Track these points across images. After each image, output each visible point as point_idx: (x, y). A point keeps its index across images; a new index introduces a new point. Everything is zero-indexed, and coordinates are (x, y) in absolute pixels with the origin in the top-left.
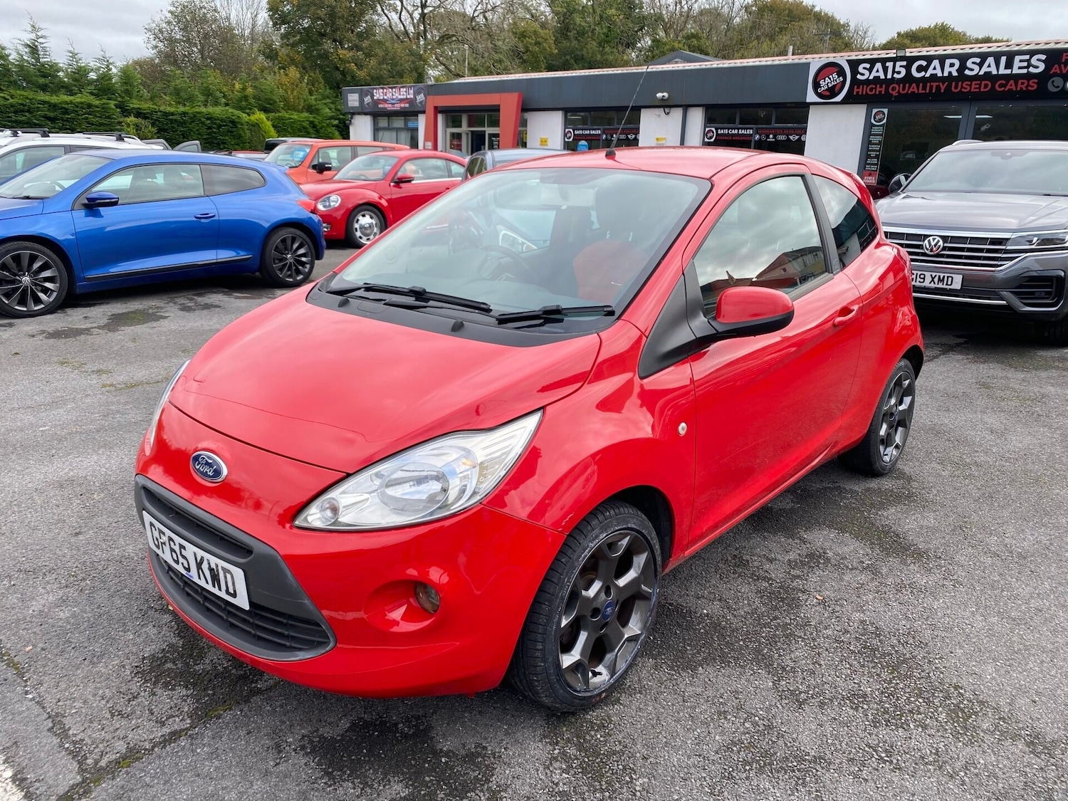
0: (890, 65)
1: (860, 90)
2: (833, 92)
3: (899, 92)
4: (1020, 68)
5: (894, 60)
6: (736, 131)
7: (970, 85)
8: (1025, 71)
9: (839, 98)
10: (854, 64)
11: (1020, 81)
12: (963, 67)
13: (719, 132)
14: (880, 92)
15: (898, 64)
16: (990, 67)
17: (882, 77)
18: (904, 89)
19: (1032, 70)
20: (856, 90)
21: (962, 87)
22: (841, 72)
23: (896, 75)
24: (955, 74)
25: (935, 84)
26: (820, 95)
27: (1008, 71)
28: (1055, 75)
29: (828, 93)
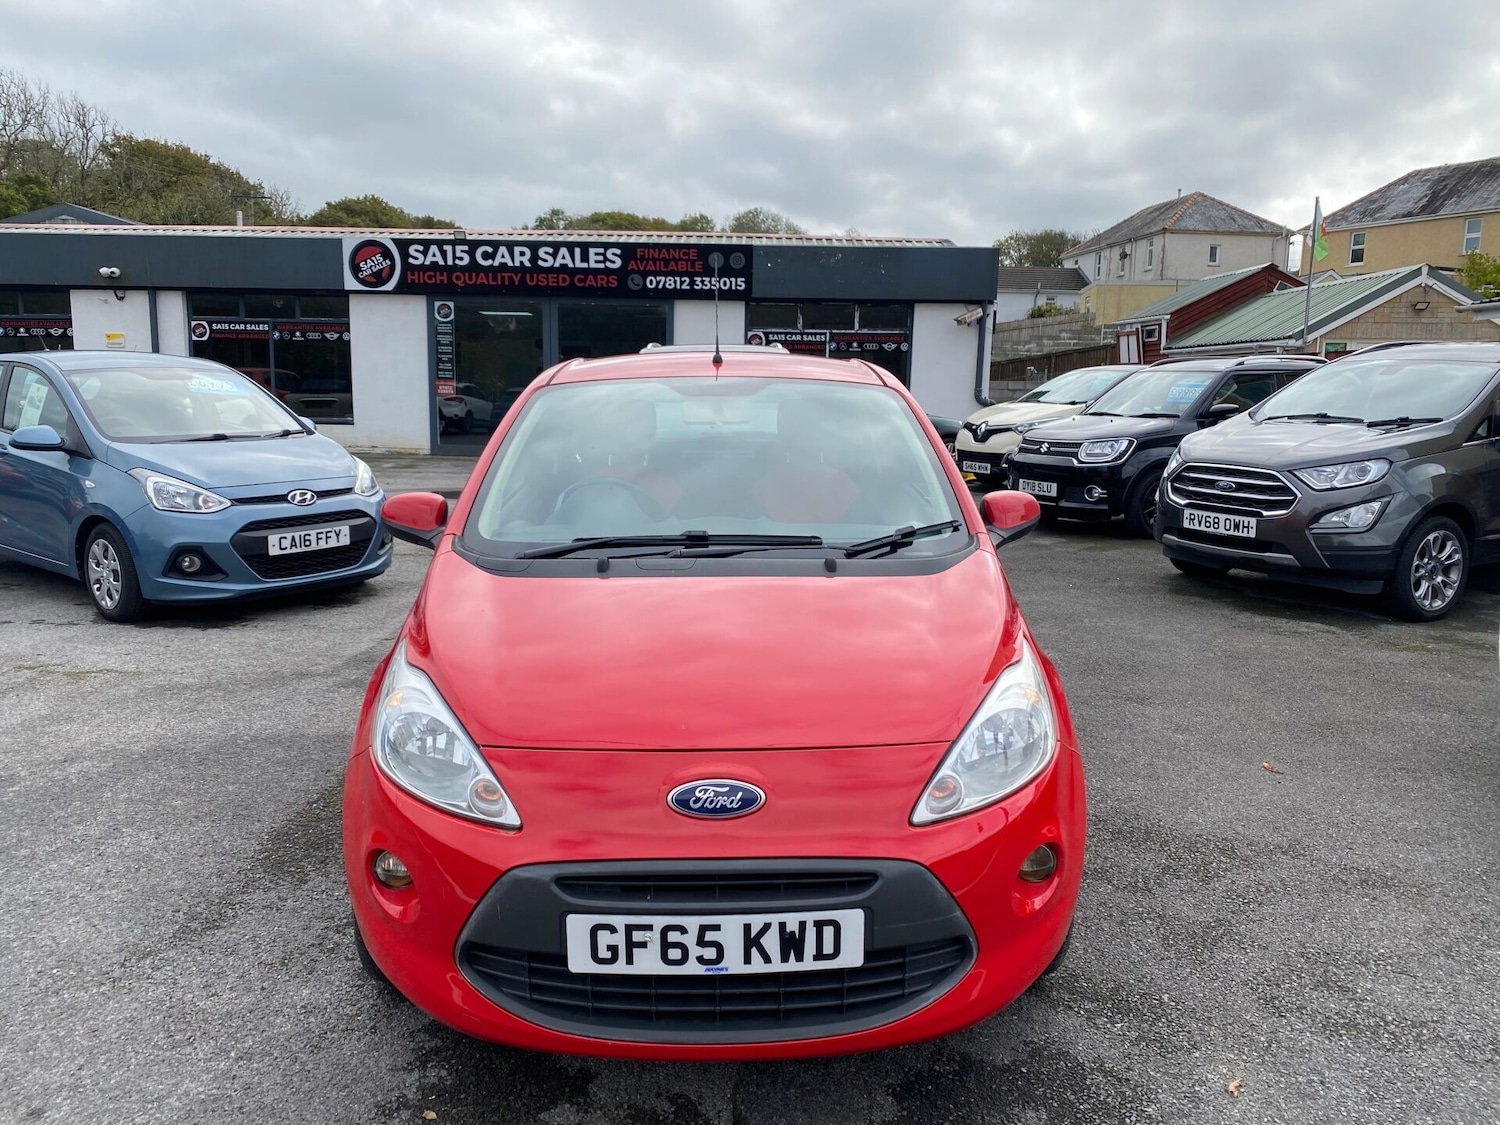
0: (448, 248)
1: (416, 277)
2: (379, 278)
3: (465, 282)
4: (596, 262)
5: (454, 243)
6: (242, 327)
7: (547, 278)
8: (602, 266)
9: (390, 286)
10: (403, 245)
11: (599, 277)
12: (535, 258)
13: (214, 326)
14: (442, 281)
15: (459, 248)
16: (563, 258)
17: (441, 263)
18: (471, 279)
19: (608, 264)
20: (410, 277)
21: (538, 280)
22: (387, 254)
23: (457, 262)
24: (527, 264)
25: (506, 275)
26: (362, 281)
27: (585, 265)
28: (633, 271)
29: (373, 280)
